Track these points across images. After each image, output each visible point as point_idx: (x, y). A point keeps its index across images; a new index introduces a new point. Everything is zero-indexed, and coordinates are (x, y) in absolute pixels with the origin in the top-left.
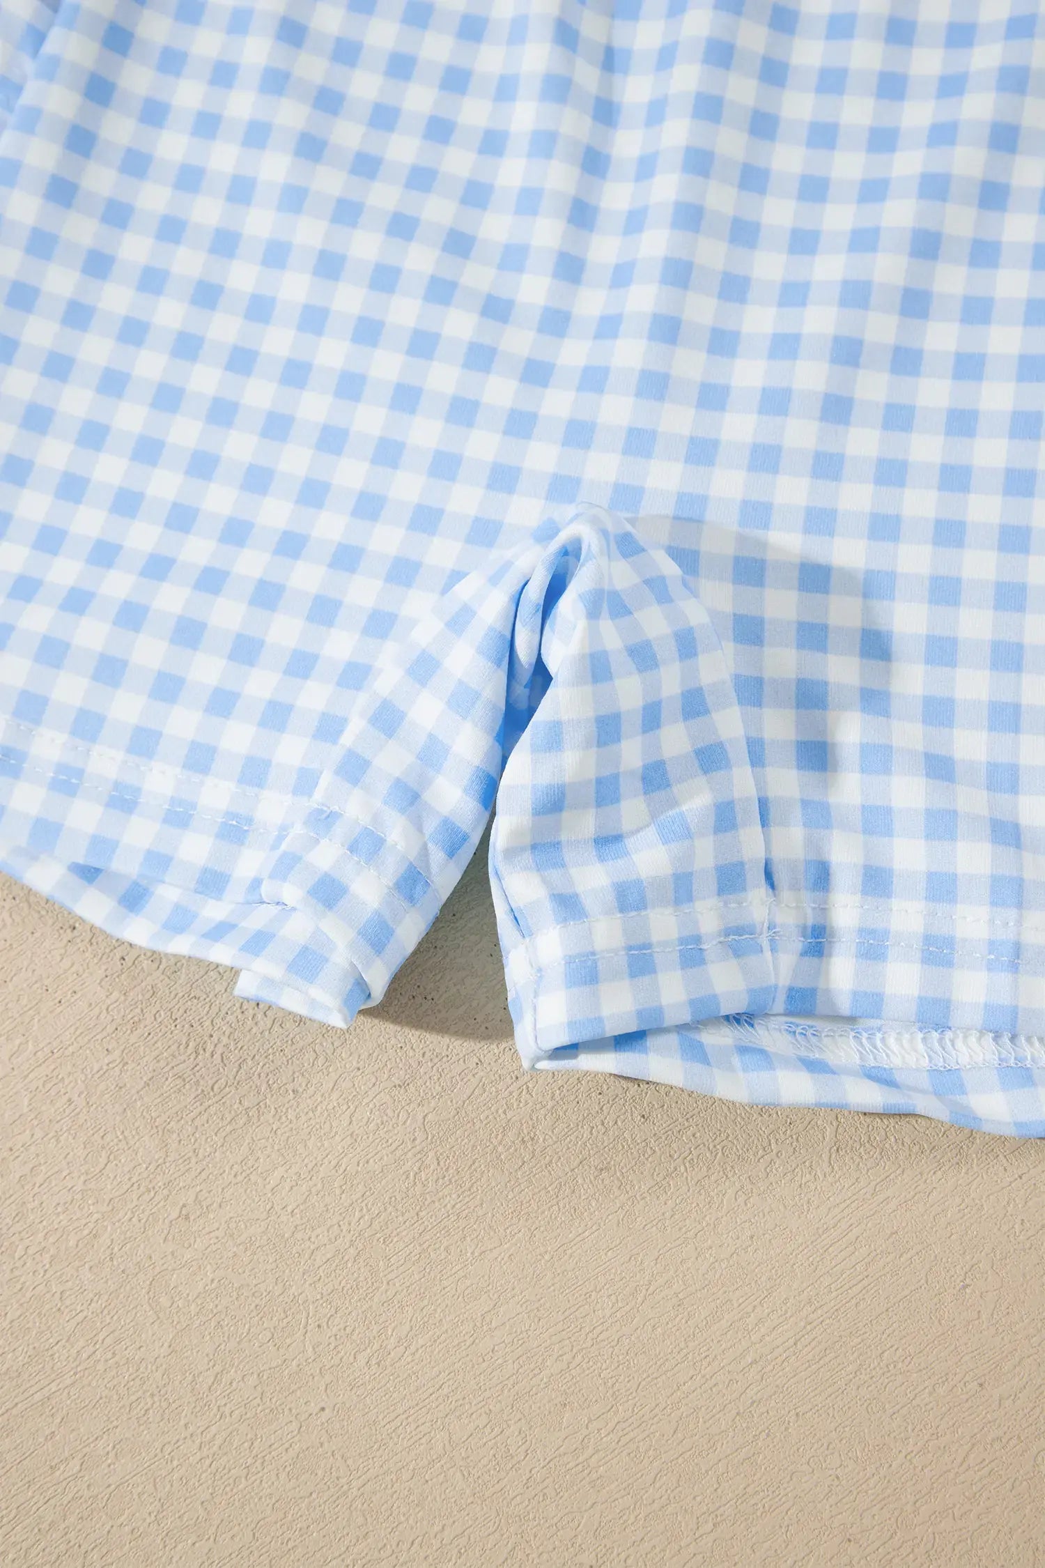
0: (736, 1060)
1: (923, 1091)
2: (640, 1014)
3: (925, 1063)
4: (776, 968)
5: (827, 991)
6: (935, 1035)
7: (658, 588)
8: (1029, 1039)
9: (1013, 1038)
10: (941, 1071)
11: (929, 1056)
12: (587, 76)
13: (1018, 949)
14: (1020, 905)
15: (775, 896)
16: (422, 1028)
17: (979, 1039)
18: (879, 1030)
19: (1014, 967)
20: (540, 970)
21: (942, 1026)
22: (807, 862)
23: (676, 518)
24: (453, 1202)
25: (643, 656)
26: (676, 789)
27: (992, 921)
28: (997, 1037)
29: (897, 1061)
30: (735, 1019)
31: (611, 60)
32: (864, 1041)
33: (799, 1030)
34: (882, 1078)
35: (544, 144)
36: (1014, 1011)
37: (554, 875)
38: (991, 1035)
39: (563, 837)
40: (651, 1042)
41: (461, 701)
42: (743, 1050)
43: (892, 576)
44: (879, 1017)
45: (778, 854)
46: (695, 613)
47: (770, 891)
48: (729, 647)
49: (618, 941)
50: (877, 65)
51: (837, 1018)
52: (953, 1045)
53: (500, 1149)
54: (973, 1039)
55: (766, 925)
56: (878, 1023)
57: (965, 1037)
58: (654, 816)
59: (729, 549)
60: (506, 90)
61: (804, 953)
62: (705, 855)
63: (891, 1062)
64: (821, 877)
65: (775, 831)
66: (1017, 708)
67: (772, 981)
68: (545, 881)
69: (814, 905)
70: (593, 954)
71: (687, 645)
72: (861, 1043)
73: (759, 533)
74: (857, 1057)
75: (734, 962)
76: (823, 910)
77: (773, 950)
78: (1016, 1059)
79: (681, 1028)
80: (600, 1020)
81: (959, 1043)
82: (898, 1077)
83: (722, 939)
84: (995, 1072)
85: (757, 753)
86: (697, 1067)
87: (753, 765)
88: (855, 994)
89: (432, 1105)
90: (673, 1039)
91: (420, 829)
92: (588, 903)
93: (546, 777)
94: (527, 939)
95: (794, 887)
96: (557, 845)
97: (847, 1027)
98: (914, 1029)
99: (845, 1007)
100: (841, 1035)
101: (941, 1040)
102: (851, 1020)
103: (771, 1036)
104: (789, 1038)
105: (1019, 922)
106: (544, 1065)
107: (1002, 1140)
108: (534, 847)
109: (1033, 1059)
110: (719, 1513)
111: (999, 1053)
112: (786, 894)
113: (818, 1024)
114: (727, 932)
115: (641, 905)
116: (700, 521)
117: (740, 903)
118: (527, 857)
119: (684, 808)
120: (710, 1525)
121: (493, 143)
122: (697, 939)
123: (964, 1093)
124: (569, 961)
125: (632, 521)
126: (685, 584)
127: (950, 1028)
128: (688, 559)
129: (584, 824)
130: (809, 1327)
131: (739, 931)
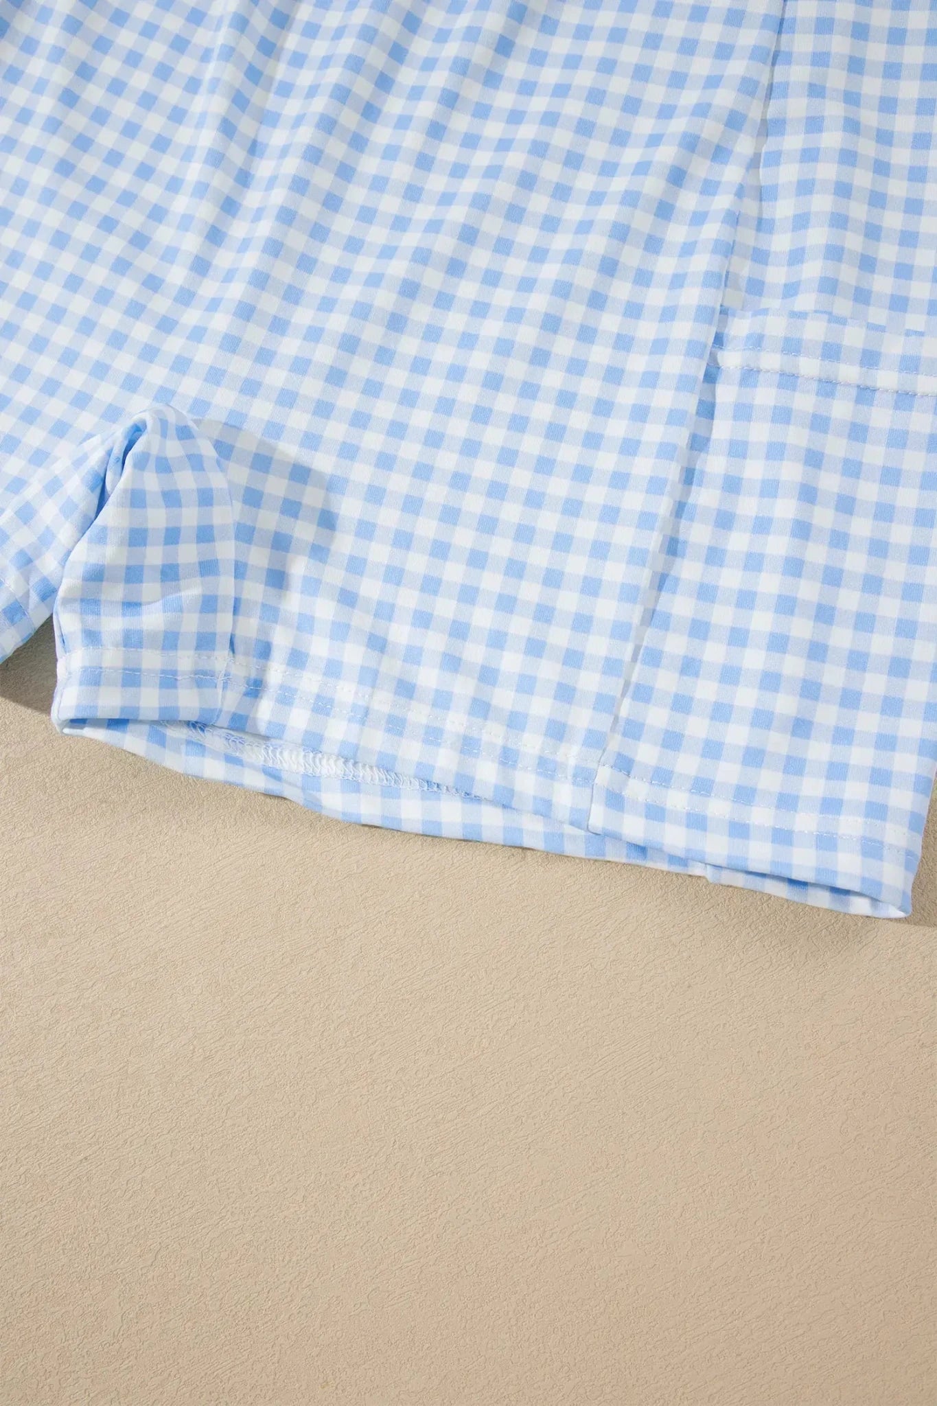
0: (183, 747)
1: (295, 786)
2: (123, 709)
3: (302, 770)
4: (224, 697)
5: (255, 719)
6: (311, 755)
7: (196, 462)
8: (364, 766)
9: (355, 763)
10: (309, 777)
11: (305, 766)
12: (237, 155)
13: (367, 711)
14: (373, 686)
15: (234, 657)
16: (17, 702)
17: (336, 761)
18: (280, 746)
19: (363, 722)
20: (70, 673)
21: (316, 750)
22: (258, 641)
23: (226, 424)
24: (12, 807)
25: (171, 498)
26: (182, 583)
27: (356, 693)
28: (346, 761)
29: (286, 766)
30: (193, 725)
31: (254, 148)
32: (270, 751)
33: (232, 738)
34: (274, 775)
35: (201, 189)
36: (357, 747)
37: (90, 619)
38: (343, 760)
39: (103, 597)
40: (131, 727)
41: (67, 509)
42: (189, 742)
43: (346, 481)
44: (281, 739)
45: (238, 633)
46: (217, 481)
47: (231, 653)
48: (238, 505)
49: (119, 663)
50: (407, 179)
51: (257, 735)
52: (320, 764)
53: (47, 780)
54: (332, 761)
55: (223, 672)
56: (278, 742)
57: (328, 760)
58: (163, 596)
59: (253, 448)
60: (188, 155)
61: (246, 694)
62: (191, 624)
63: (282, 766)
64: (265, 651)
65: (240, 618)
66: (402, 571)
67: (219, 706)
68: (83, 621)
69: (257, 667)
70: (101, 668)
71: (206, 498)
72: (268, 753)
73: (272, 441)
74: (263, 759)
75: (195, 690)
76: (263, 670)
77: (225, 688)
78: (354, 776)
79: (153, 723)
80: (96, 707)
81: (324, 761)
82: (284, 776)
83: (192, 676)
84: (339, 782)
85: (240, 570)
86: (156, 748)
87: (236, 577)
88: (270, 723)
89: (13, 747)
90: (146, 728)
91: (27, 580)
92: (105, 638)
93: (94, 559)
94: (68, 654)
95: (246, 654)
96: (97, 602)
97: (262, 742)
98: (301, 750)
99: (262, 728)
100: (258, 746)
101: (314, 758)
102: (266, 738)
103: (213, 740)
104: (225, 742)
105: (371, 696)
106: (67, 731)
107: (337, 822)
108: (82, 600)
109: (363, 777)
110: (125, 1009)
111: (345, 771)
112: (240, 658)
113: (246, 737)
114: (196, 673)
115: (139, 645)
116: (239, 429)
117: (209, 657)
118: (77, 606)
119: (183, 594)
120: (119, 1016)
121: (174, 185)
122: (174, 673)
123: (319, 791)
124: (85, 669)
125: (198, 422)
126: (218, 462)
127: (321, 752)
128: (224, 450)
129: (115, 592)
130: (201, 912)
131: (205, 673)
